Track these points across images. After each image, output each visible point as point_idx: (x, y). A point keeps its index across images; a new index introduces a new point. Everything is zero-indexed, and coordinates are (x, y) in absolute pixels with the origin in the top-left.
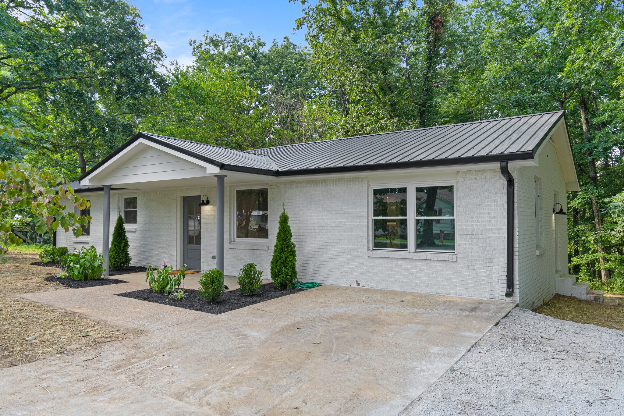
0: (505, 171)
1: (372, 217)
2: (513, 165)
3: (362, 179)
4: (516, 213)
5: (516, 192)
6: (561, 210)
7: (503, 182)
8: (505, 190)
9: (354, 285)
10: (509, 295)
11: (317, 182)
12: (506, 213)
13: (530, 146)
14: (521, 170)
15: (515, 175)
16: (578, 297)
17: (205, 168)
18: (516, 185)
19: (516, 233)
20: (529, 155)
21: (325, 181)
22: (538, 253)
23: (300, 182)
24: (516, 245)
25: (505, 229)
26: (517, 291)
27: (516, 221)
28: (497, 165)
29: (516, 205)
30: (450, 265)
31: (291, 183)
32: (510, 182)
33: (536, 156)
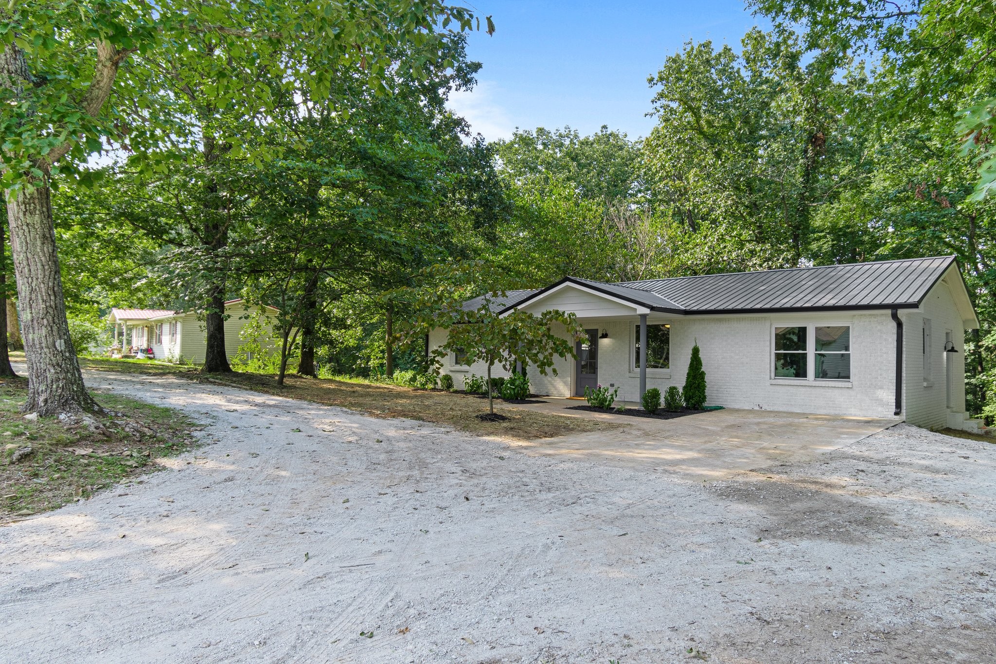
0: (895, 317)
1: (774, 351)
2: (901, 313)
3: (765, 318)
4: (904, 349)
5: (904, 333)
6: (953, 348)
7: (894, 324)
8: (895, 331)
9: (757, 408)
10: (896, 414)
11: (720, 320)
12: (895, 349)
13: (915, 299)
14: (909, 315)
15: (903, 319)
16: (969, 430)
17: (635, 310)
18: (904, 327)
19: (904, 365)
20: (915, 306)
21: (729, 320)
22: (925, 384)
23: (703, 320)
24: (904, 375)
25: (895, 362)
26: (904, 411)
27: (904, 356)
28: (889, 312)
29: (904, 343)
30: (848, 390)
31: (694, 320)
32: (900, 325)
33: (921, 306)
